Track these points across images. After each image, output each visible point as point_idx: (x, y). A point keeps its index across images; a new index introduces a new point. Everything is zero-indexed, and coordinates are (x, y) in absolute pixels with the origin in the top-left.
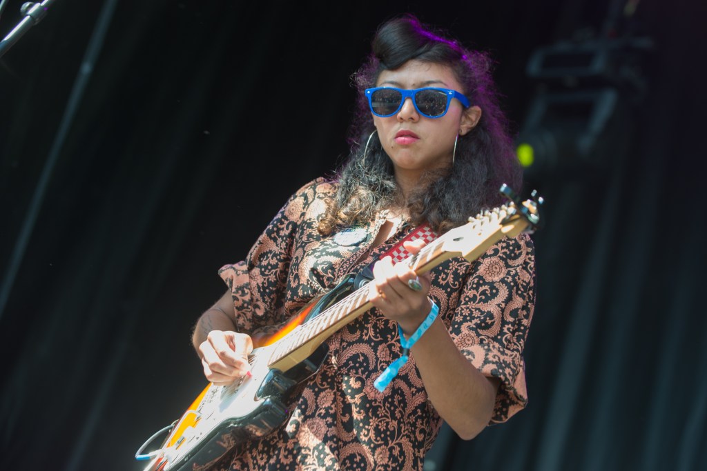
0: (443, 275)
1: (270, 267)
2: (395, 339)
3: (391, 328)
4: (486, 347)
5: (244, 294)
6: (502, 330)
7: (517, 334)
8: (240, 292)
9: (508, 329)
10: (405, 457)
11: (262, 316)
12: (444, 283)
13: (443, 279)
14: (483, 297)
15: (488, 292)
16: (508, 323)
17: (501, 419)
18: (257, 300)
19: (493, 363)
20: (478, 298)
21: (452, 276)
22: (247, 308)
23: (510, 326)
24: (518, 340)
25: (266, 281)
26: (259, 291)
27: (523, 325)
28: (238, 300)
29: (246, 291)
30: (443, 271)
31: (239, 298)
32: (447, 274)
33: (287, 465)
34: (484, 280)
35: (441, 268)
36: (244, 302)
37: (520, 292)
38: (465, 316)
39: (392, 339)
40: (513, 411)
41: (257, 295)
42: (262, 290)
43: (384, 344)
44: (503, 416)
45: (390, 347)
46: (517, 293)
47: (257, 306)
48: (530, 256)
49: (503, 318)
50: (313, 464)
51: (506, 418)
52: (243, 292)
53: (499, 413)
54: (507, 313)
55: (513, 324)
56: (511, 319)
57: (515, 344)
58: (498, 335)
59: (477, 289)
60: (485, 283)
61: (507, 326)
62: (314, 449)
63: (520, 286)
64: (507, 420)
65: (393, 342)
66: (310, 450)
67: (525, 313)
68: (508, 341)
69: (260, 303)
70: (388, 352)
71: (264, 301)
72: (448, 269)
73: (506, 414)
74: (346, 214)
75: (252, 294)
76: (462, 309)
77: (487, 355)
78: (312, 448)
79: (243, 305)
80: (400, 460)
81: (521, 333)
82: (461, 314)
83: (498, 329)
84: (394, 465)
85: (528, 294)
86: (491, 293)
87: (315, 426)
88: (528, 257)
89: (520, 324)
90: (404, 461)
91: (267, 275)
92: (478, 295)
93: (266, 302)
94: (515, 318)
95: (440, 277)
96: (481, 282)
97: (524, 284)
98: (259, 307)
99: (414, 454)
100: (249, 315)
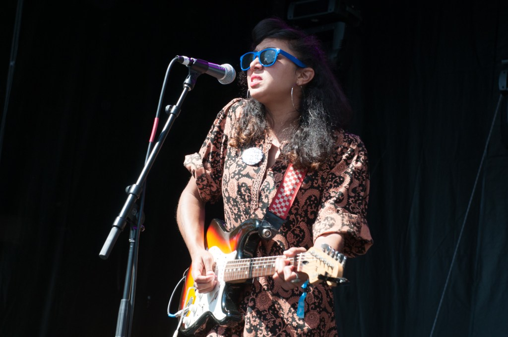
0: (316, 181)
1: (216, 162)
2: (295, 226)
3: (292, 220)
4: (341, 215)
5: (203, 181)
6: (348, 202)
7: (358, 202)
8: (200, 180)
9: (352, 201)
10: (321, 293)
11: (216, 191)
12: (317, 185)
13: (316, 184)
14: (336, 184)
15: (338, 181)
16: (352, 197)
17: (362, 252)
18: (211, 183)
19: (347, 225)
20: (333, 185)
21: (321, 180)
22: (206, 188)
23: (353, 199)
24: (359, 206)
25: (215, 171)
26: (212, 177)
27: (361, 196)
28: (200, 185)
29: (204, 178)
30: (315, 179)
31: (200, 183)
32: (317, 180)
33: (257, 325)
34: (335, 175)
35: (314, 177)
36: (204, 185)
37: (356, 177)
38: (327, 197)
39: (293, 226)
40: (367, 248)
41: (211, 180)
42: (213, 177)
43: (289, 232)
44: (363, 251)
45: (293, 232)
46: (355, 178)
47: (211, 186)
48: (361, 152)
49: (348, 194)
50: (272, 318)
51: (365, 251)
52: (202, 179)
53: (360, 249)
54: (350, 190)
55: (354, 197)
56: (353, 195)
57: (358, 208)
58: (347, 205)
59: (331, 181)
60: (336, 177)
61: (351, 199)
62: (269, 309)
63: (356, 173)
64: (366, 253)
65: (294, 228)
66: (266, 311)
67: (361, 188)
68: (353, 208)
69: (213, 184)
70: (293, 235)
71: (216, 183)
72: (318, 177)
73: (364, 249)
74: (245, 135)
75: (207, 179)
76: (325, 194)
77: (343, 220)
78: (267, 310)
79: (203, 187)
80: (320, 296)
81: (360, 201)
82: (325, 197)
83: (346, 201)
84: (318, 301)
85: (362, 176)
86: (340, 180)
87: (264, 296)
88: (360, 153)
89: (359, 196)
90: (322, 296)
91: (215, 167)
92: (332, 184)
93: (217, 183)
94: (355, 193)
95: (314, 183)
96: (334, 176)
97: (359, 171)
98: (212, 186)
99: (325, 289)
100: (208, 192)
